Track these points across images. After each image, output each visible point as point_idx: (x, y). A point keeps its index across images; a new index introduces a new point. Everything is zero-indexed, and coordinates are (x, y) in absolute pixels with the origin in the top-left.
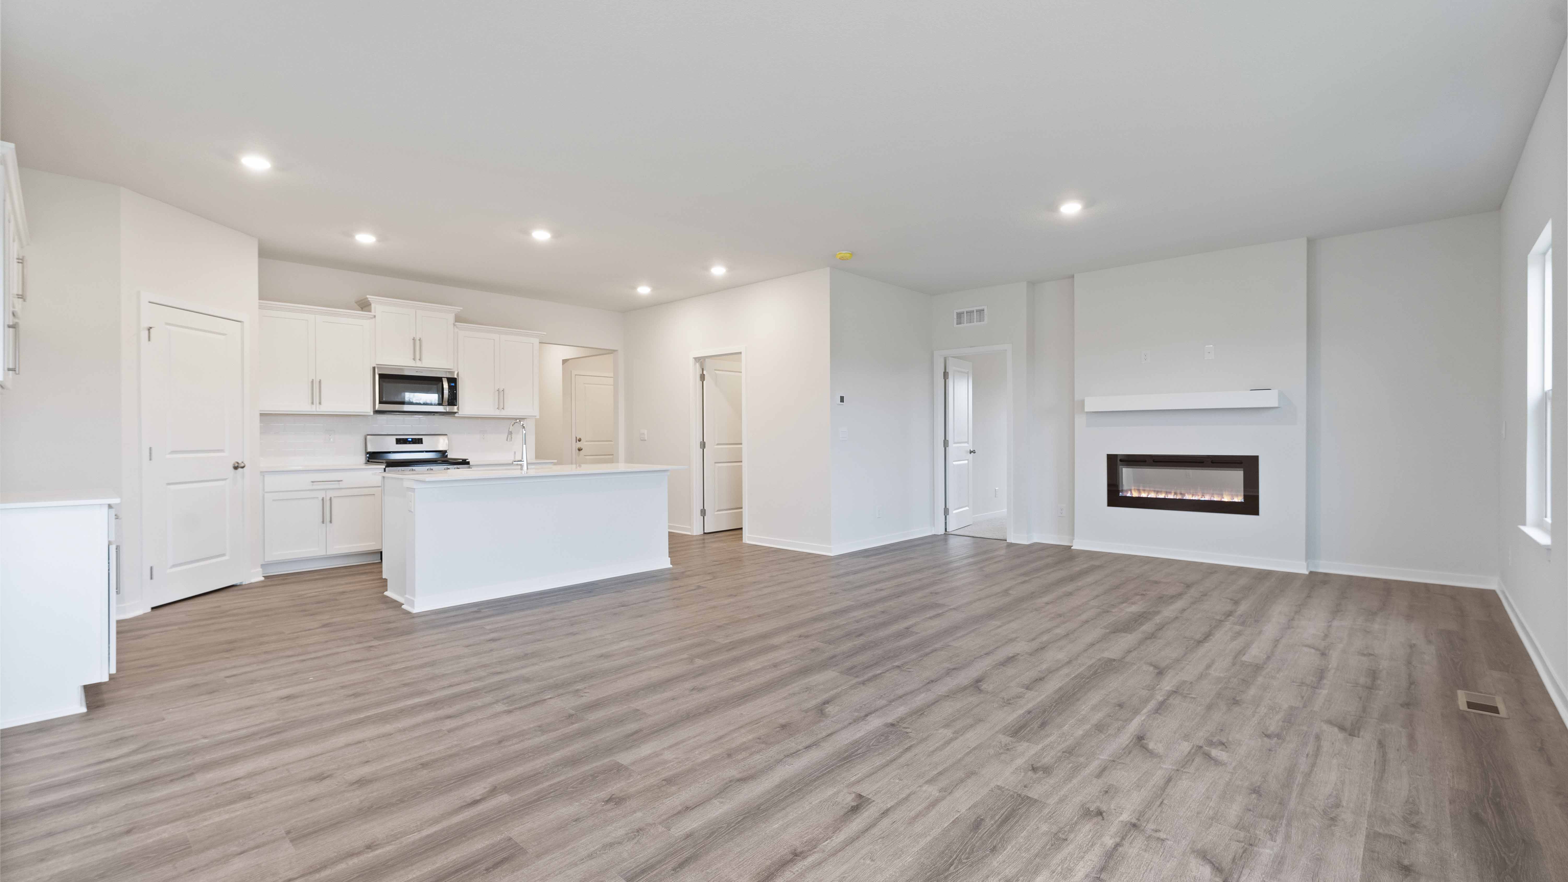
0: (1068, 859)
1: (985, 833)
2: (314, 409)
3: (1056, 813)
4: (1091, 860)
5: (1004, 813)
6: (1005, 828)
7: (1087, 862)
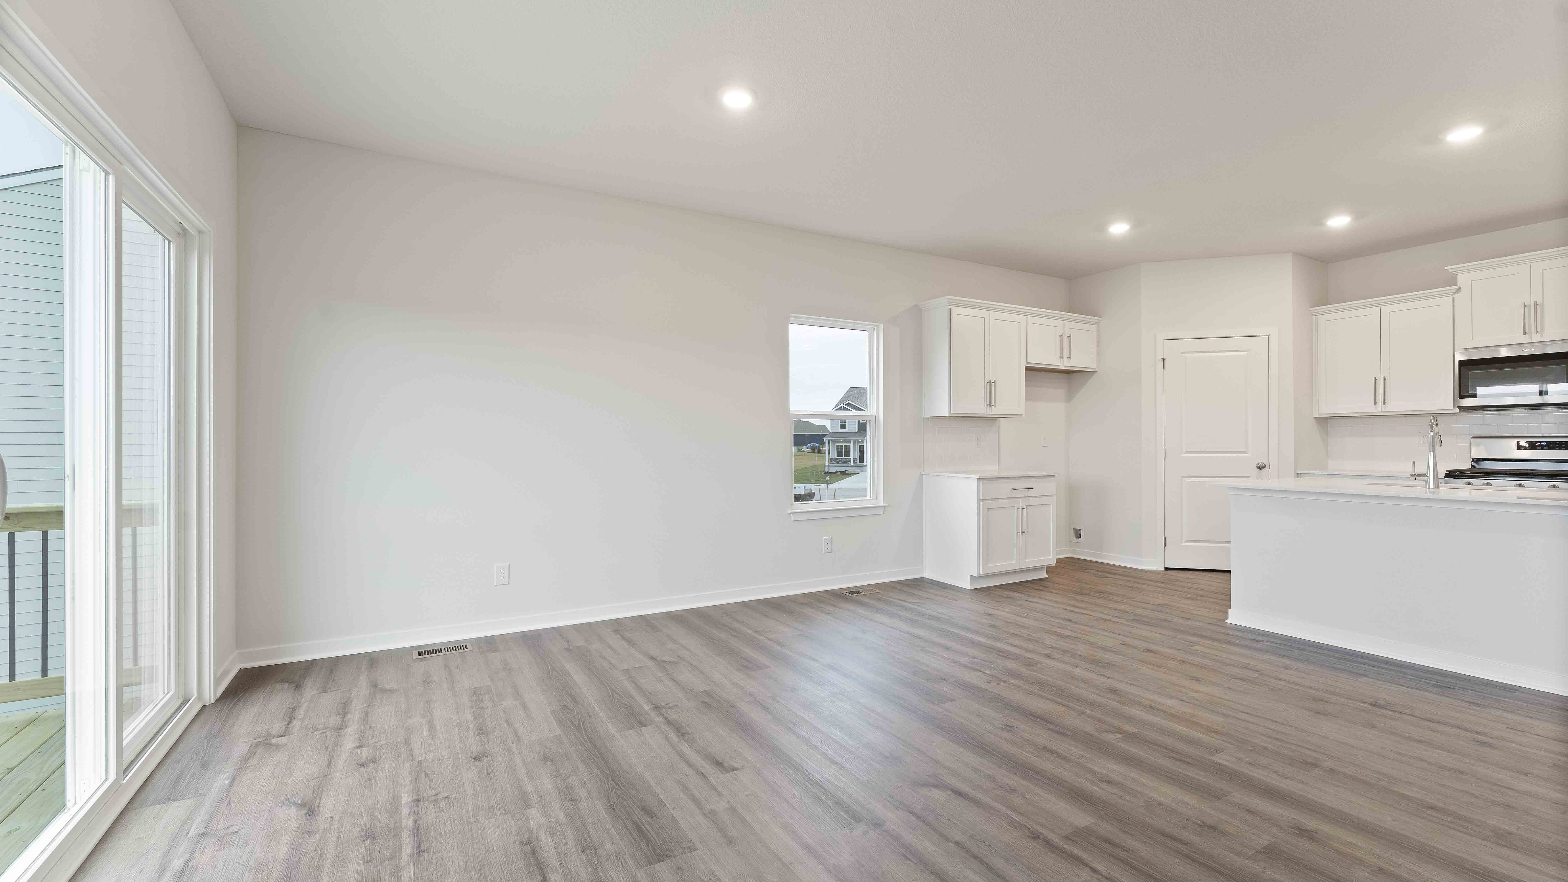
0: (563, 840)
1: (634, 812)
2: (1379, 409)
3: (621, 866)
4: (548, 851)
5: (650, 833)
6: (629, 824)
7: (549, 848)
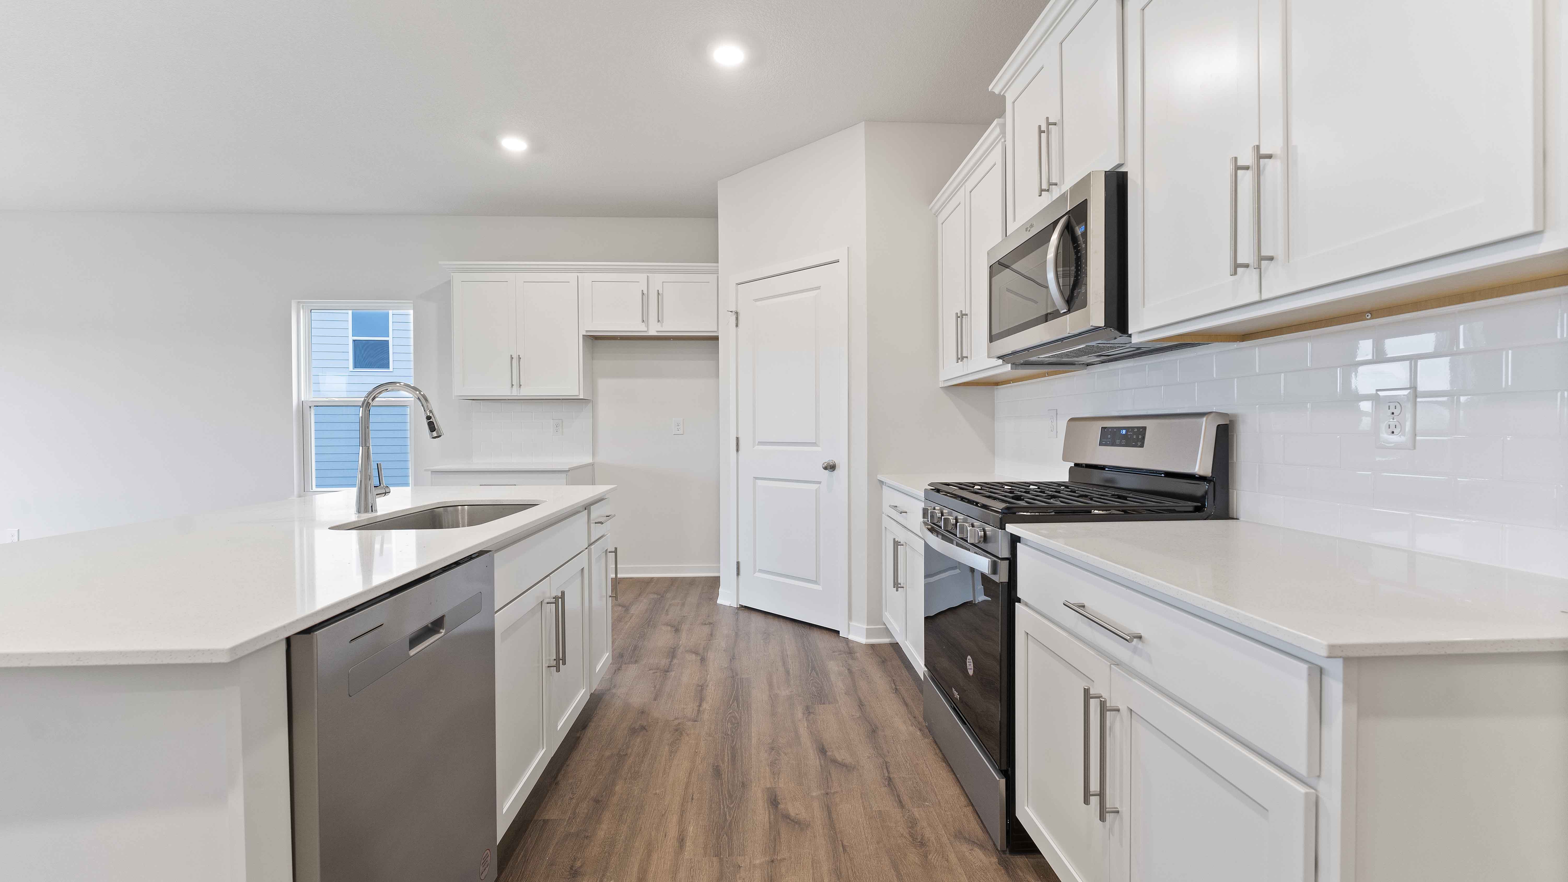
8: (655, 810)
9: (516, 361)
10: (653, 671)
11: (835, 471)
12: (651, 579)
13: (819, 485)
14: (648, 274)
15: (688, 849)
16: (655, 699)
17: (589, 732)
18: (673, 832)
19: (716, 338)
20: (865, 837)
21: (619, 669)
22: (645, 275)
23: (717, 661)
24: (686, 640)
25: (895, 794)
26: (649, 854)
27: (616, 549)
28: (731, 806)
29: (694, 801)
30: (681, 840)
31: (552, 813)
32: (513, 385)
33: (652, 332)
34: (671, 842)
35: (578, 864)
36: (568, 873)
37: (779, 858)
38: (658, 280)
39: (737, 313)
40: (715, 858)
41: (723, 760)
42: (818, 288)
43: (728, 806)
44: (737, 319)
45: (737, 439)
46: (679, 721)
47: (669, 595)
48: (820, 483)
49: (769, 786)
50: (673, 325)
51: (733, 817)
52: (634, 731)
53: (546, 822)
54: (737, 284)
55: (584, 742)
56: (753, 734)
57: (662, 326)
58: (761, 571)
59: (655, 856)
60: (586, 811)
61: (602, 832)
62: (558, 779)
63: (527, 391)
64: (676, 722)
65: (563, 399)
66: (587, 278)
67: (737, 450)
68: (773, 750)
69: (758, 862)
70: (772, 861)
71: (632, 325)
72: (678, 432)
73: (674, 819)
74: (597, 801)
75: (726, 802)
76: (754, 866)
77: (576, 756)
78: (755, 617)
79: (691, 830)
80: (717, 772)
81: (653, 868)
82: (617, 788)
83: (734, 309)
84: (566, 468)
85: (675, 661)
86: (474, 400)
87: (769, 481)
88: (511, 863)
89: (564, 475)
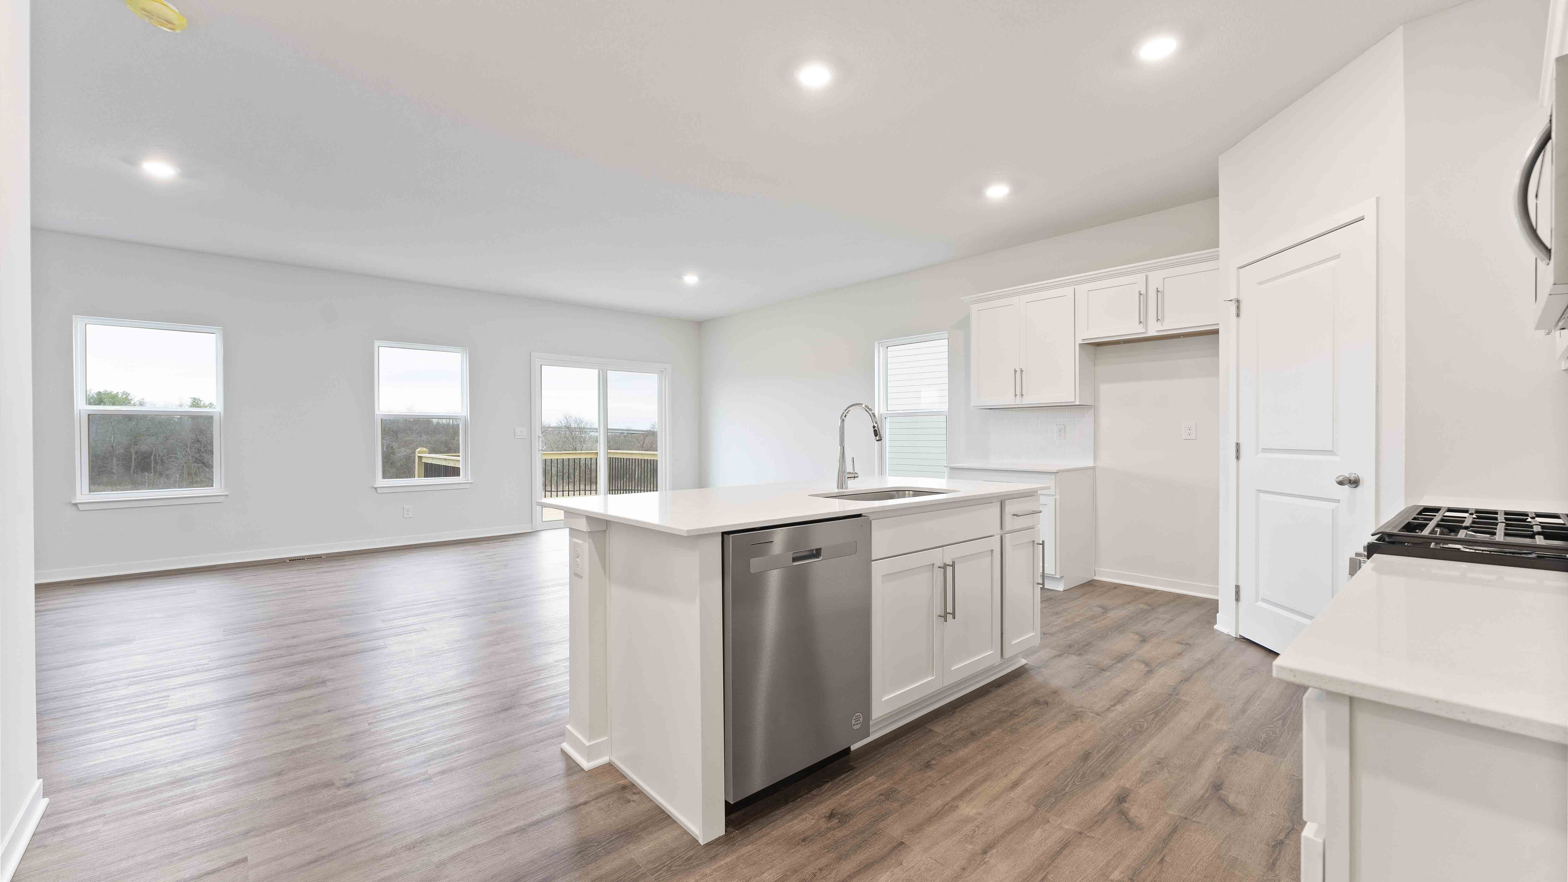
8: (1011, 757)
9: (1018, 373)
10: (1090, 666)
11: (1358, 488)
12: (1155, 591)
13: (1337, 504)
14: (1147, 273)
15: (1016, 791)
16: (1073, 687)
17: (1001, 691)
18: (1014, 775)
19: (1216, 332)
20: (1196, 866)
21: (1060, 656)
22: (1143, 275)
23: (1166, 677)
24: (1146, 651)
25: (1274, 857)
26: (984, 780)
27: (1043, 542)
28: (1077, 783)
29: (1047, 766)
30: (1015, 785)
31: (939, 728)
32: (1016, 395)
33: (1152, 333)
34: (1006, 782)
35: (934, 762)
36: (924, 764)
37: (1088, 834)
38: (1156, 279)
39: (1238, 301)
40: (1033, 807)
41: (1098, 752)
42: (1338, 256)
43: (1074, 782)
44: (1238, 308)
45: (1238, 445)
46: (1083, 710)
47: (1161, 609)
48: (1338, 501)
49: (1128, 786)
50: (1173, 324)
51: (1072, 791)
52: (1036, 702)
53: (931, 730)
54: (1238, 268)
55: (992, 695)
56: (1148, 745)
57: (1162, 325)
58: (1264, 600)
59: (988, 783)
60: (961, 736)
61: (962, 753)
62: (957, 710)
63: (1028, 400)
64: (1080, 709)
65: (1065, 406)
66: (1082, 289)
67: (1238, 458)
68: (1159, 764)
69: (1067, 827)
70: (1081, 833)
71: (1131, 328)
72: (1189, 437)
73: (1021, 769)
74: (973, 734)
75: (1075, 778)
76: (1061, 828)
77: (979, 702)
78: (1252, 651)
79: (1029, 782)
80: (1086, 756)
81: (980, 789)
82: (993, 733)
83: (1233, 296)
84: (1055, 469)
85: (1120, 665)
86: (991, 409)
87: (1273, 495)
88: (895, 742)
89: (1053, 476)
